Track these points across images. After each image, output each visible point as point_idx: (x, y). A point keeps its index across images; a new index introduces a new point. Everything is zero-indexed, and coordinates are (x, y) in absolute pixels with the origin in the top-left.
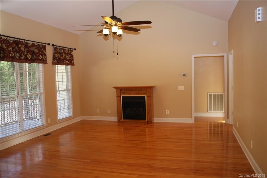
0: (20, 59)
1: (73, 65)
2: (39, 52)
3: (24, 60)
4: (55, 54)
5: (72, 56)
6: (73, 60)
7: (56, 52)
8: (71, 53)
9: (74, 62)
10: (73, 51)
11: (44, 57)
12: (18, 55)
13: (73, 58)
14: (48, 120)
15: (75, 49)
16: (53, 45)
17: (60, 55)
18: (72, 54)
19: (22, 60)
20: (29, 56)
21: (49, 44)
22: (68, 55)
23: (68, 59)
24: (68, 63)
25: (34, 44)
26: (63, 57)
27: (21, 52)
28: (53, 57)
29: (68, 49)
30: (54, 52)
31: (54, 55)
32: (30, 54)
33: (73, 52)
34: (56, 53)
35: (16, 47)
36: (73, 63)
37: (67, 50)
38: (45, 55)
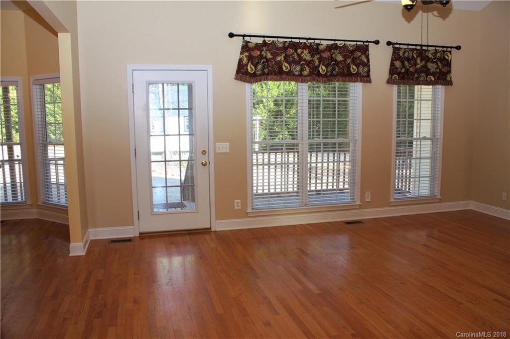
0: (301, 75)
1: (449, 83)
2: (345, 61)
3: (309, 78)
4: (395, 62)
5: (448, 64)
6: (450, 72)
7: (397, 57)
8: (446, 57)
9: (451, 78)
10: (450, 52)
11: (361, 69)
12: (298, 68)
13: (450, 68)
14: (367, 194)
15: (458, 48)
16: (389, 43)
17: (408, 62)
18: (448, 60)
19: (305, 76)
20: (322, 69)
21: (377, 42)
22: (433, 62)
23: (433, 72)
24: (433, 79)
25: (337, 44)
26: (418, 66)
27: (301, 63)
28: (390, 69)
29: (436, 50)
30: (392, 58)
31: (392, 64)
32: (323, 65)
33: (451, 54)
34: (396, 60)
35: (295, 54)
36: (448, 79)
37: (432, 52)
38: (367, 65)
